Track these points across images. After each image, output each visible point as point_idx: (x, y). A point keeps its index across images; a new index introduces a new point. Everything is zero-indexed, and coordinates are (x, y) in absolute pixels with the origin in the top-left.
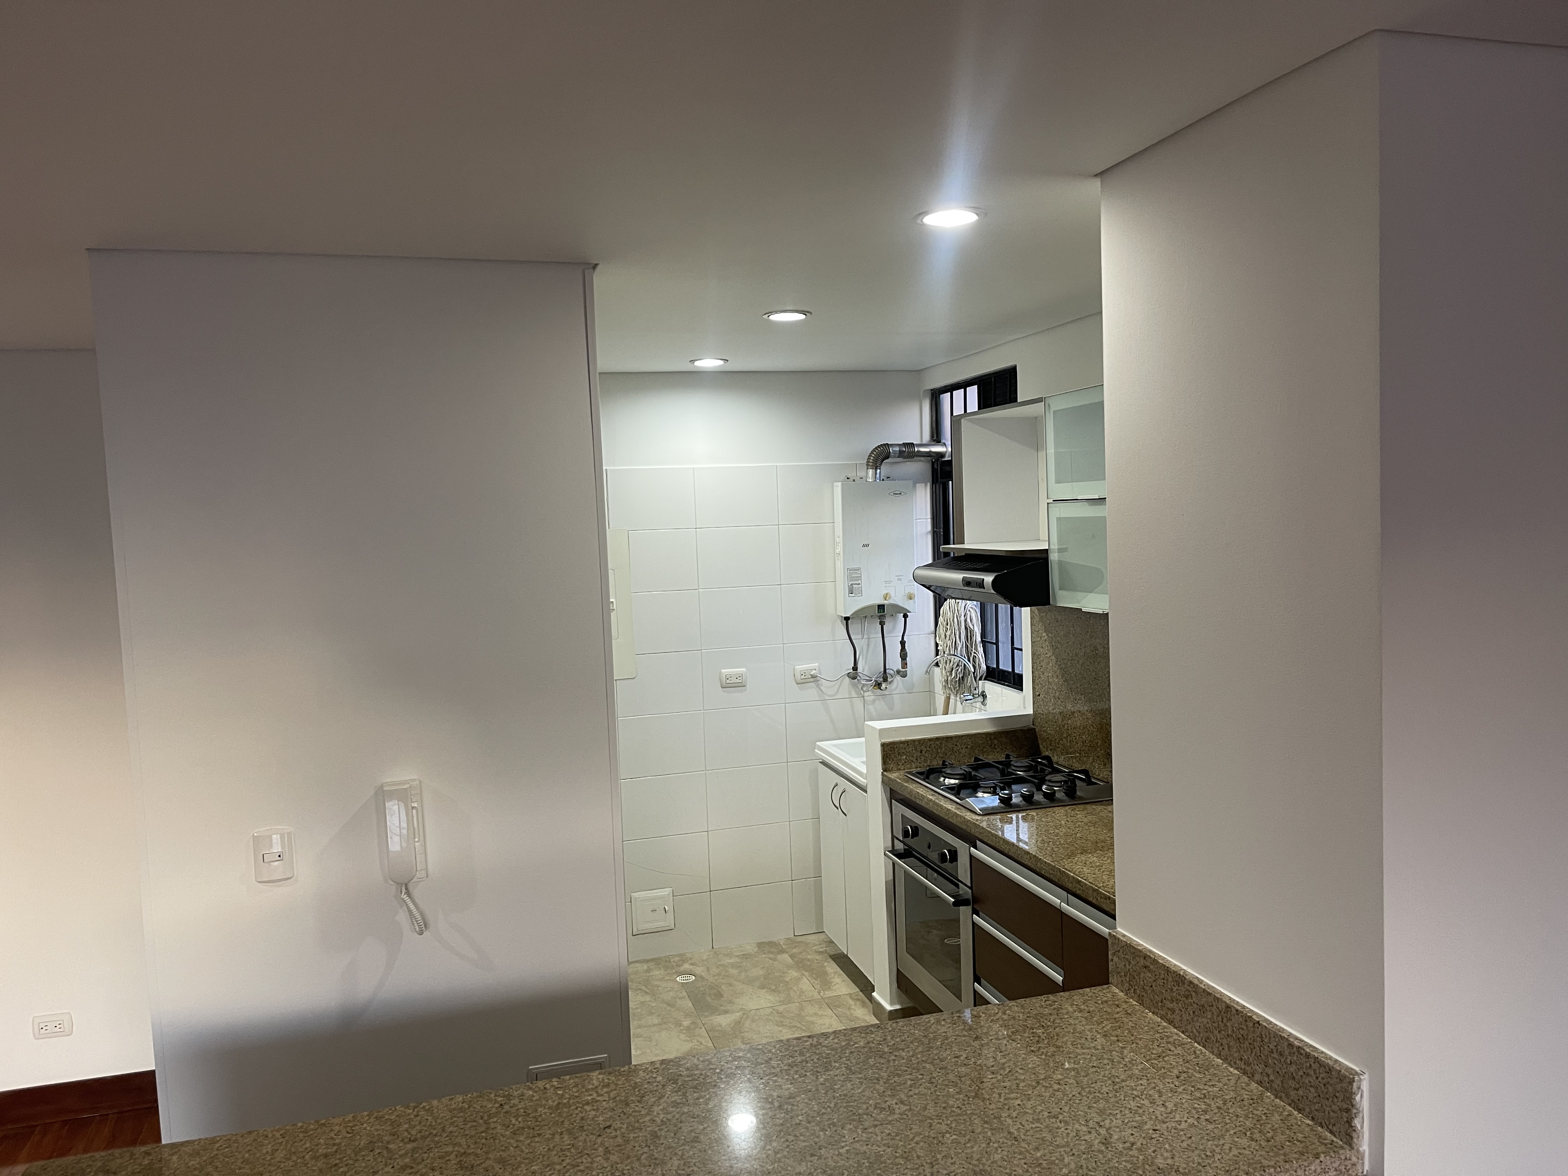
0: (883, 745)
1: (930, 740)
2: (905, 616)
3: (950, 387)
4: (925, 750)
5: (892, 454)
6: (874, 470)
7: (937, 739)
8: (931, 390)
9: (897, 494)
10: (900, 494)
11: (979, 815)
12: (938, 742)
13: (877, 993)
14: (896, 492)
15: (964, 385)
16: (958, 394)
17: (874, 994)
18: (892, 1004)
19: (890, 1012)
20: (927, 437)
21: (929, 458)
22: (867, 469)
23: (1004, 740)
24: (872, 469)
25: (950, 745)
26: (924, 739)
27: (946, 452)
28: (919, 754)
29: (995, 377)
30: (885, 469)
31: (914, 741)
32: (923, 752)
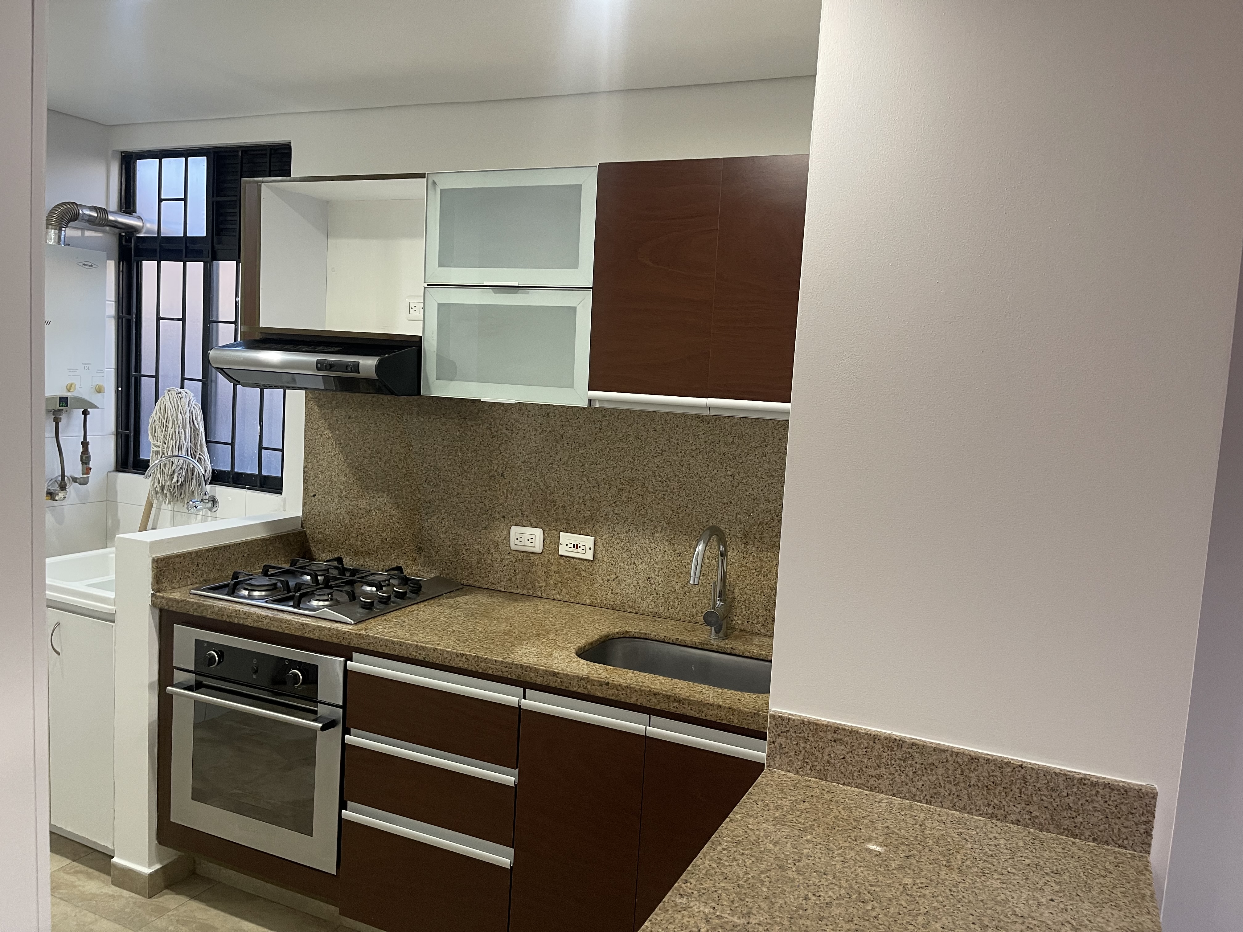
0: (156, 561)
1: (208, 550)
2: (85, 413)
3: (159, 153)
4: (202, 562)
5: (80, 217)
6: (57, 232)
7: (215, 549)
8: (122, 152)
9: (87, 265)
10: (91, 266)
11: (351, 624)
12: (215, 553)
13: (118, 857)
14: (86, 263)
15: (187, 153)
16: (174, 165)
17: (115, 860)
18: (150, 865)
19: (151, 875)
20: (113, 205)
21: (117, 231)
22: (47, 228)
23: (277, 544)
24: (55, 229)
25: (227, 555)
26: (201, 550)
27: (143, 227)
28: (195, 567)
29: (242, 151)
30: (69, 232)
31: (190, 553)
32: (200, 565)
